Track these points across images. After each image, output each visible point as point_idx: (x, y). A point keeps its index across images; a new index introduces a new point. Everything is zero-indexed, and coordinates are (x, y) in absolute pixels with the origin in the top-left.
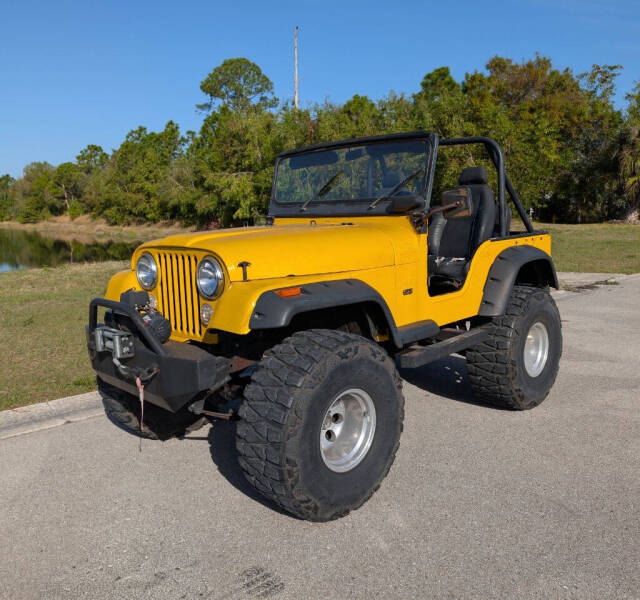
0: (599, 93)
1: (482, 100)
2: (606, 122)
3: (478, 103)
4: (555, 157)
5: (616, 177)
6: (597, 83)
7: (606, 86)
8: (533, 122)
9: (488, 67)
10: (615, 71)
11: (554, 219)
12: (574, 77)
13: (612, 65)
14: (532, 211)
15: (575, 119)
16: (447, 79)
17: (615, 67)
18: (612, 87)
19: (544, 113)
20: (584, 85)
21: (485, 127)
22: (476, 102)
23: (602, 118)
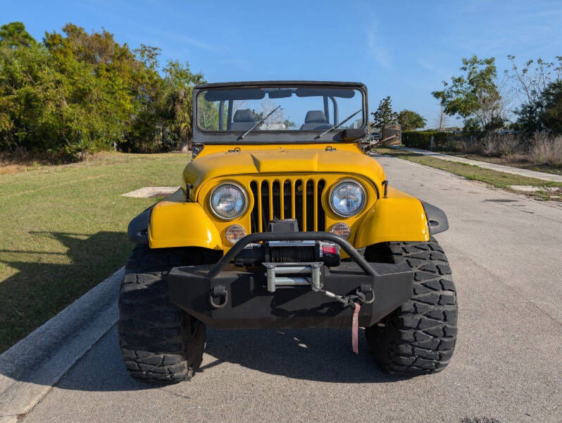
0: (148, 65)
1: (65, 56)
2: (158, 85)
3: (62, 58)
4: (129, 106)
5: (173, 123)
6: (146, 58)
7: (152, 61)
8: (110, 79)
9: (64, 30)
10: (156, 52)
11: (130, 150)
12: (130, 50)
13: (154, 47)
14: (115, 144)
15: (140, 80)
16: (23, 33)
17: (156, 49)
18: (156, 62)
19: (117, 73)
20: (138, 58)
21: (73, 78)
22: (61, 57)
23: (156, 82)
